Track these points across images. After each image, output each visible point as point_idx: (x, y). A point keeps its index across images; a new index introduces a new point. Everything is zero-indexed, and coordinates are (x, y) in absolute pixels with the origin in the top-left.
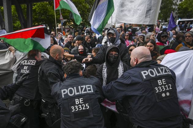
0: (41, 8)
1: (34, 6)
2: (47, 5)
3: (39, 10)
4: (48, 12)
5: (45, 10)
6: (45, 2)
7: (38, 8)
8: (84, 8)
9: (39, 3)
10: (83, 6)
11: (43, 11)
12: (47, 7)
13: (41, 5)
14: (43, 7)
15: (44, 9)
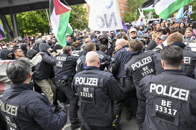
0: (30, 17)
1: (23, 15)
2: (36, 14)
3: (28, 18)
4: (37, 20)
5: (34, 19)
6: (33, 11)
7: (27, 17)
9: (27, 12)
11: (32, 19)
12: (36, 16)
13: (29, 14)
14: (31, 16)
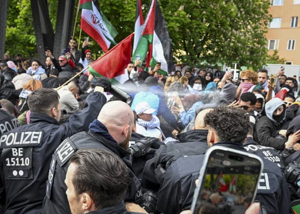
4: (122, 12)
5: (115, 8)
8: (223, 13)
10: (222, 8)
11: (109, 8)
15: (114, 5)
